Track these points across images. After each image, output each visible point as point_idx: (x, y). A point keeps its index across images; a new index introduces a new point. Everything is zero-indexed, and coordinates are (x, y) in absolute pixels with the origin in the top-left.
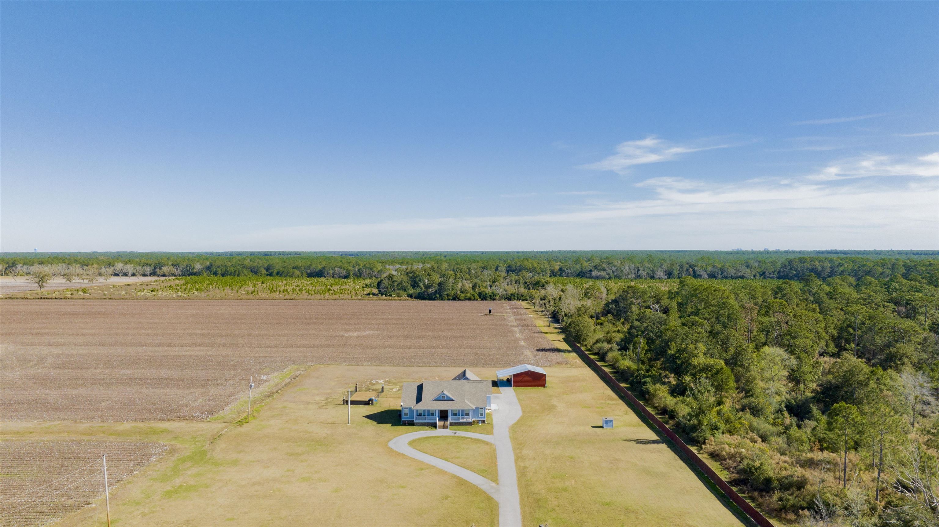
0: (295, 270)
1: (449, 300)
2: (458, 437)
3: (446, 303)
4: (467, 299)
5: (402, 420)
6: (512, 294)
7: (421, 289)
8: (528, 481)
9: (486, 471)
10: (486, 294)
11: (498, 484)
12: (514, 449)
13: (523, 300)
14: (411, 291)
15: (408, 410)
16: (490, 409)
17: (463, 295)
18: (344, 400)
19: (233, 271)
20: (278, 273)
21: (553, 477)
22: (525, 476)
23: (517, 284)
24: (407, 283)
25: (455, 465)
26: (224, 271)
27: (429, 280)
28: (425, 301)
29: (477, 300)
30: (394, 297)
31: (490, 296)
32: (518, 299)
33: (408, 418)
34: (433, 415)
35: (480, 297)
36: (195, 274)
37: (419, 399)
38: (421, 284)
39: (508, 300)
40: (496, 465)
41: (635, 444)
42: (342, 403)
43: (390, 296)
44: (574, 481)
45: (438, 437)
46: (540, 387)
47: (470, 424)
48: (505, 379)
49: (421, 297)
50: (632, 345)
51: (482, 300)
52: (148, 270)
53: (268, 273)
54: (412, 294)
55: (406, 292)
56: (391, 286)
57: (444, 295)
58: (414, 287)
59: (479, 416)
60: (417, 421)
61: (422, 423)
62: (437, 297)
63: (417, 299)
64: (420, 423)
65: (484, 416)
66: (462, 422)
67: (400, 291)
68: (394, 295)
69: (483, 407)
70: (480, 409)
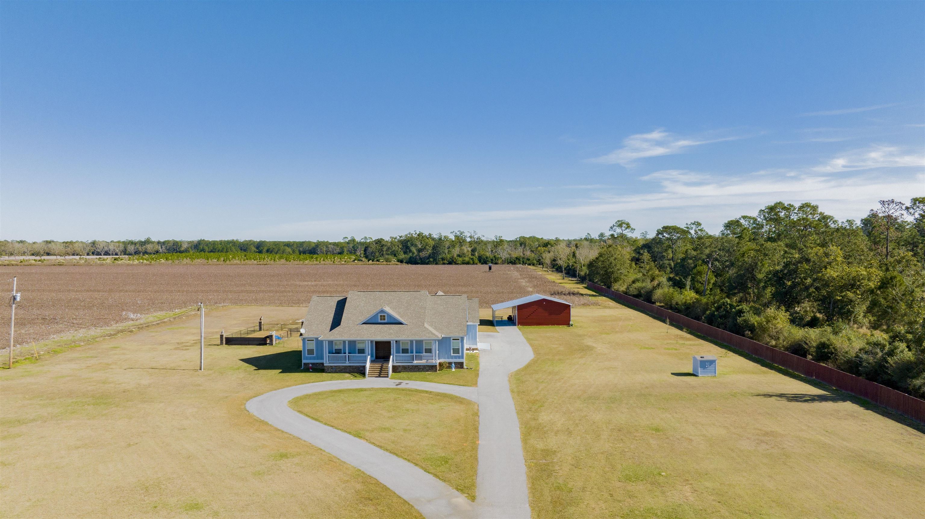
0: (286, 248)
1: (444, 264)
2: (403, 390)
3: (440, 267)
4: (464, 263)
5: (304, 361)
6: (516, 258)
7: (413, 253)
8: (559, 488)
9: (446, 462)
10: (487, 258)
11: (473, 498)
12: (520, 412)
13: (529, 264)
14: (402, 256)
15: (314, 342)
16: (477, 349)
17: (460, 259)
18: (222, 336)
19: (221, 249)
20: (268, 251)
21: (628, 479)
22: (549, 476)
23: (523, 247)
24: (397, 247)
25: (372, 446)
26: (212, 249)
27: (421, 243)
28: (417, 265)
29: (477, 264)
30: (382, 262)
31: (492, 260)
32: (524, 263)
33: (314, 358)
34: (362, 351)
35: (480, 261)
36: (181, 252)
37: (336, 322)
38: (414, 249)
39: (512, 264)
40: (475, 448)
41: (784, 402)
42: (219, 342)
43: (378, 261)
44: (687, 488)
45: (362, 390)
46: (561, 326)
47: (432, 368)
48: (505, 318)
49: (412, 261)
50: (689, 278)
51: (482, 264)
52: (133, 248)
53: (258, 251)
54: (403, 259)
55: (396, 257)
56: (379, 250)
57: (439, 259)
58: (405, 253)
59: (452, 354)
60: (329, 363)
61: (339, 368)
62: (430, 261)
63: (408, 264)
64: (335, 366)
65: (460, 354)
66: (419, 366)
67: (390, 257)
68: (383, 260)
69: (459, 336)
70: (453, 339)
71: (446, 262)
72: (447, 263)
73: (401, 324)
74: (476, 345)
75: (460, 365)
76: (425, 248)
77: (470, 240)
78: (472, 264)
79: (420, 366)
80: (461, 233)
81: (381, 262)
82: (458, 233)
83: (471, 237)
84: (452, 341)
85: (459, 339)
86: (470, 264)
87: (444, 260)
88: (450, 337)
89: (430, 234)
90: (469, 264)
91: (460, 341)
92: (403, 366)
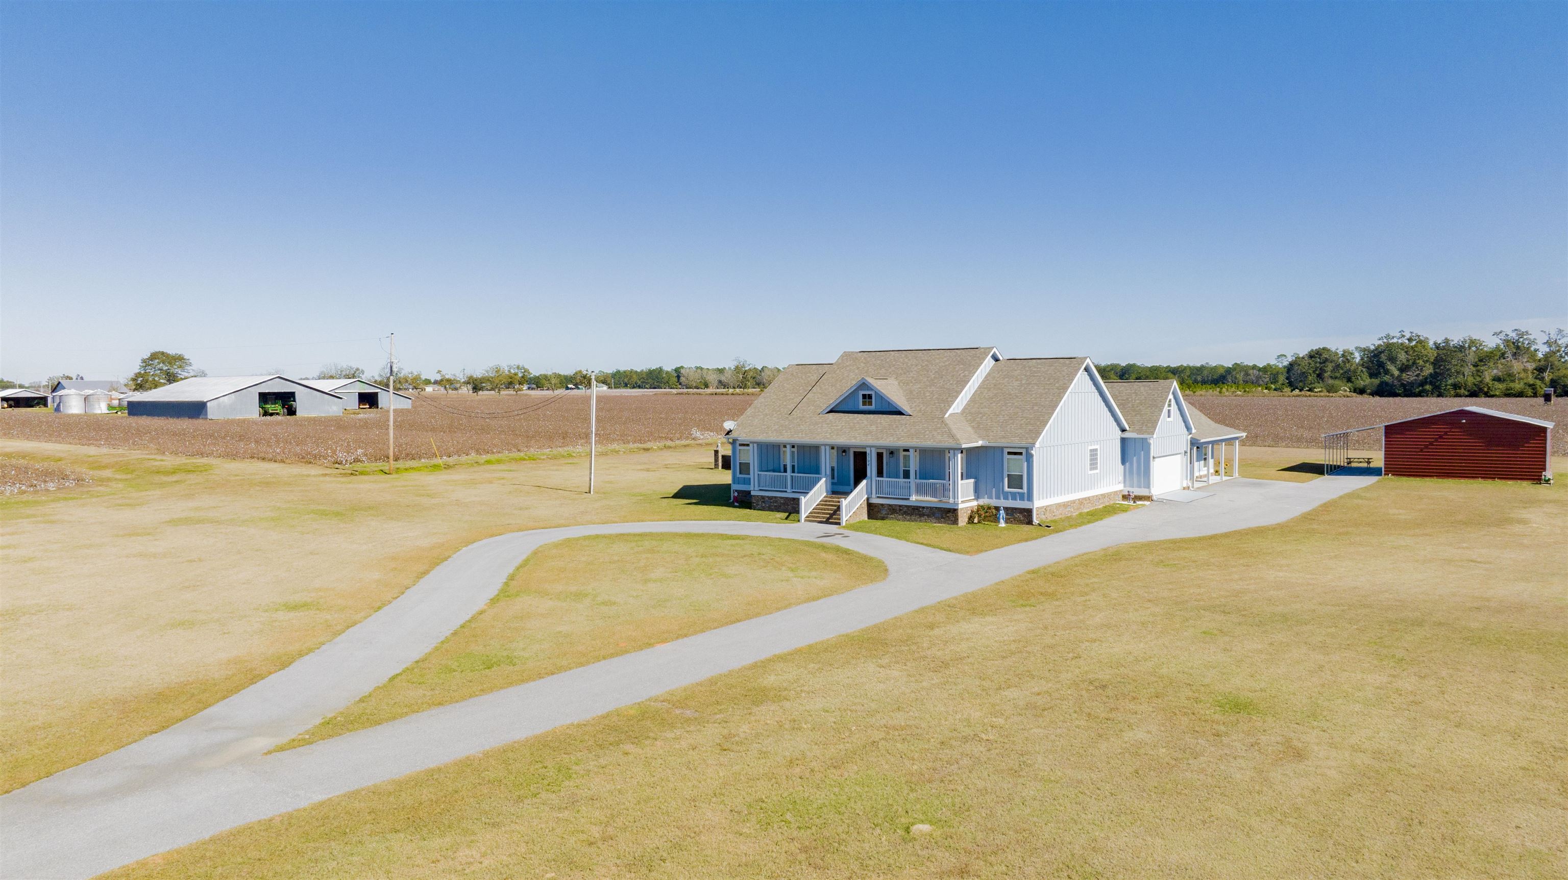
4: (1510, 394)
5: (734, 487)
7: (1390, 375)
14: (1364, 381)
15: (750, 448)
16: (1147, 498)
17: (1503, 386)
28: (1394, 399)
30: (1318, 392)
38: (1391, 367)
43: (1311, 390)
46: (1512, 482)
47: (947, 515)
49: (1384, 391)
54: (1365, 386)
55: (1352, 382)
56: (1316, 370)
57: (1446, 386)
58: (1371, 375)
59: (1006, 489)
60: (761, 490)
61: (776, 502)
62: (1425, 390)
63: (1373, 396)
64: (768, 497)
65: (1025, 490)
66: (920, 507)
67: (1337, 382)
68: (1320, 389)
69: (1022, 445)
70: (1009, 453)
71: (1462, 391)
72: (1466, 393)
73: (900, 413)
74: (1148, 486)
75: (1024, 516)
76: (1414, 363)
77: (1548, 350)
78: (1531, 396)
79: (924, 508)
80: (1521, 335)
81: (1316, 392)
82: (1513, 335)
83: (1548, 343)
84: (1006, 457)
85: (1021, 454)
86: (1527, 397)
87: (1460, 388)
88: (1002, 448)
89: (1446, 339)
90: (1522, 397)
91: (1023, 457)
92: (890, 505)
